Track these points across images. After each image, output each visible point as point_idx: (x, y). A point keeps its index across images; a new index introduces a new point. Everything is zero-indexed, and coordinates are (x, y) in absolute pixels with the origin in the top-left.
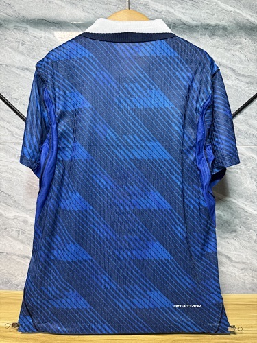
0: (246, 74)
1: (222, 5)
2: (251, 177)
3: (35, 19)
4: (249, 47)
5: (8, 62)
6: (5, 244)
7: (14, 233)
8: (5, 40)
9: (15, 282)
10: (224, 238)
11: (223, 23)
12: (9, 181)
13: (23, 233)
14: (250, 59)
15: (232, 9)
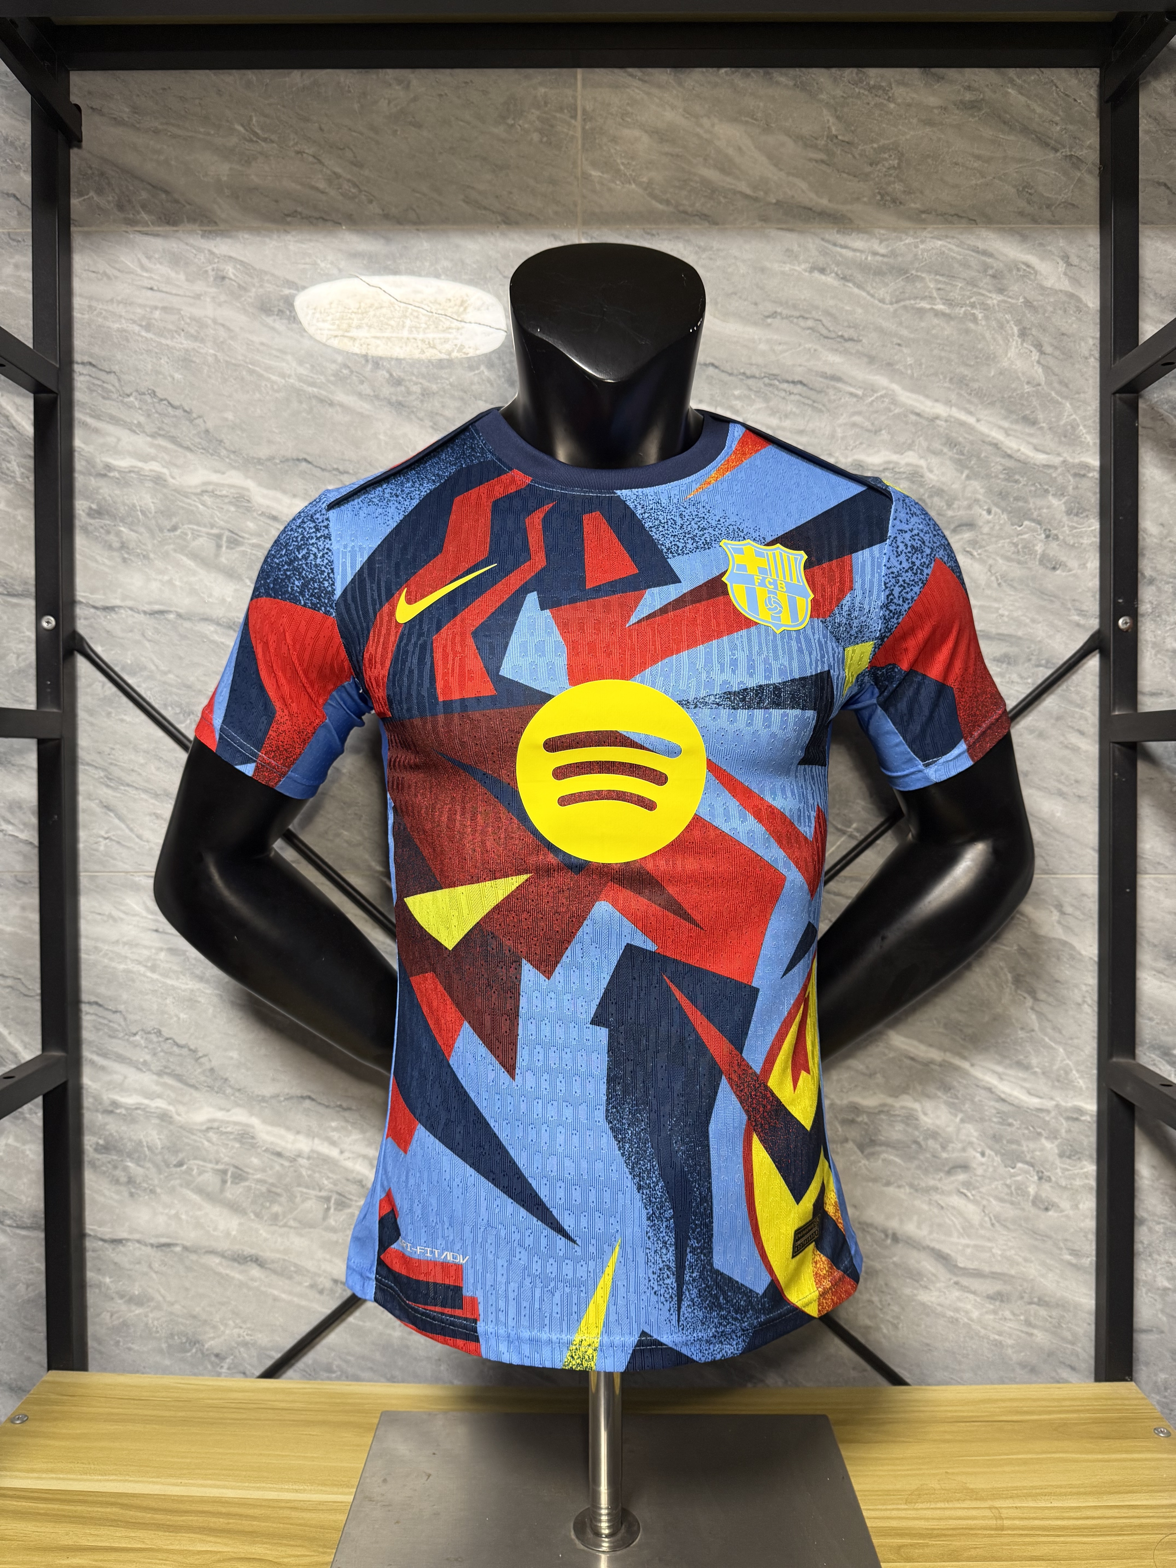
0: (993, 631)
1: (908, 398)
2: (1018, 981)
3: (271, 459)
4: (999, 537)
5: (184, 602)
6: (177, 1216)
7: (209, 1179)
8: (174, 528)
9: (213, 1343)
10: (927, 1190)
11: (911, 458)
12: (190, 1002)
13: (239, 1176)
14: (1004, 580)
15: (941, 410)
